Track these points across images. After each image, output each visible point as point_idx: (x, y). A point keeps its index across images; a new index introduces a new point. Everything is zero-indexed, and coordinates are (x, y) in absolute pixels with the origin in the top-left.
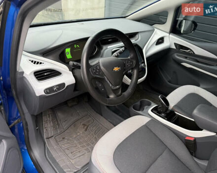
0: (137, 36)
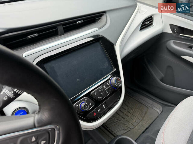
0: (104, 18)
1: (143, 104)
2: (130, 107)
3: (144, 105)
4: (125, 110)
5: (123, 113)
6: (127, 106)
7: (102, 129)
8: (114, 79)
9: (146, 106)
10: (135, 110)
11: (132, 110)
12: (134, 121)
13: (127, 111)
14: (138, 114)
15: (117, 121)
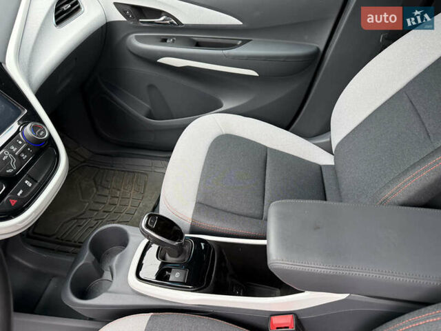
1: (136, 172)
2: (114, 188)
3: (138, 172)
4: (106, 196)
5: (104, 203)
6: (108, 189)
7: (70, 251)
8: (28, 130)
9: (141, 173)
10: (124, 189)
11: (119, 190)
12: (129, 206)
13: (109, 197)
14: (133, 191)
15: (96, 222)
